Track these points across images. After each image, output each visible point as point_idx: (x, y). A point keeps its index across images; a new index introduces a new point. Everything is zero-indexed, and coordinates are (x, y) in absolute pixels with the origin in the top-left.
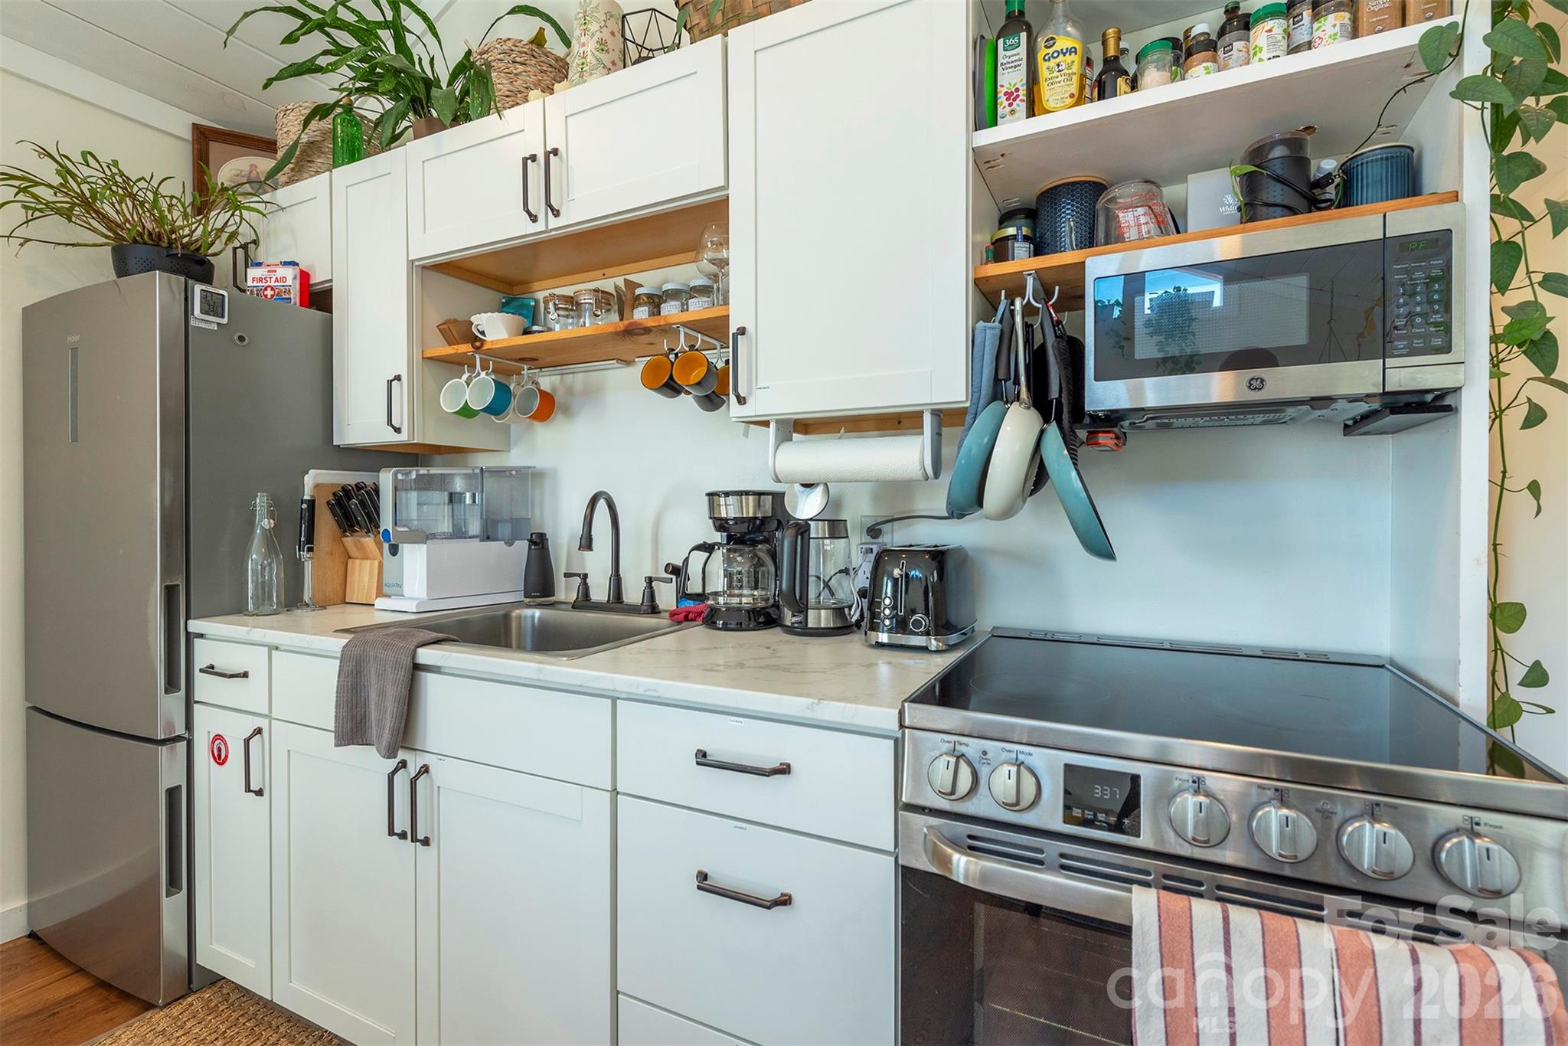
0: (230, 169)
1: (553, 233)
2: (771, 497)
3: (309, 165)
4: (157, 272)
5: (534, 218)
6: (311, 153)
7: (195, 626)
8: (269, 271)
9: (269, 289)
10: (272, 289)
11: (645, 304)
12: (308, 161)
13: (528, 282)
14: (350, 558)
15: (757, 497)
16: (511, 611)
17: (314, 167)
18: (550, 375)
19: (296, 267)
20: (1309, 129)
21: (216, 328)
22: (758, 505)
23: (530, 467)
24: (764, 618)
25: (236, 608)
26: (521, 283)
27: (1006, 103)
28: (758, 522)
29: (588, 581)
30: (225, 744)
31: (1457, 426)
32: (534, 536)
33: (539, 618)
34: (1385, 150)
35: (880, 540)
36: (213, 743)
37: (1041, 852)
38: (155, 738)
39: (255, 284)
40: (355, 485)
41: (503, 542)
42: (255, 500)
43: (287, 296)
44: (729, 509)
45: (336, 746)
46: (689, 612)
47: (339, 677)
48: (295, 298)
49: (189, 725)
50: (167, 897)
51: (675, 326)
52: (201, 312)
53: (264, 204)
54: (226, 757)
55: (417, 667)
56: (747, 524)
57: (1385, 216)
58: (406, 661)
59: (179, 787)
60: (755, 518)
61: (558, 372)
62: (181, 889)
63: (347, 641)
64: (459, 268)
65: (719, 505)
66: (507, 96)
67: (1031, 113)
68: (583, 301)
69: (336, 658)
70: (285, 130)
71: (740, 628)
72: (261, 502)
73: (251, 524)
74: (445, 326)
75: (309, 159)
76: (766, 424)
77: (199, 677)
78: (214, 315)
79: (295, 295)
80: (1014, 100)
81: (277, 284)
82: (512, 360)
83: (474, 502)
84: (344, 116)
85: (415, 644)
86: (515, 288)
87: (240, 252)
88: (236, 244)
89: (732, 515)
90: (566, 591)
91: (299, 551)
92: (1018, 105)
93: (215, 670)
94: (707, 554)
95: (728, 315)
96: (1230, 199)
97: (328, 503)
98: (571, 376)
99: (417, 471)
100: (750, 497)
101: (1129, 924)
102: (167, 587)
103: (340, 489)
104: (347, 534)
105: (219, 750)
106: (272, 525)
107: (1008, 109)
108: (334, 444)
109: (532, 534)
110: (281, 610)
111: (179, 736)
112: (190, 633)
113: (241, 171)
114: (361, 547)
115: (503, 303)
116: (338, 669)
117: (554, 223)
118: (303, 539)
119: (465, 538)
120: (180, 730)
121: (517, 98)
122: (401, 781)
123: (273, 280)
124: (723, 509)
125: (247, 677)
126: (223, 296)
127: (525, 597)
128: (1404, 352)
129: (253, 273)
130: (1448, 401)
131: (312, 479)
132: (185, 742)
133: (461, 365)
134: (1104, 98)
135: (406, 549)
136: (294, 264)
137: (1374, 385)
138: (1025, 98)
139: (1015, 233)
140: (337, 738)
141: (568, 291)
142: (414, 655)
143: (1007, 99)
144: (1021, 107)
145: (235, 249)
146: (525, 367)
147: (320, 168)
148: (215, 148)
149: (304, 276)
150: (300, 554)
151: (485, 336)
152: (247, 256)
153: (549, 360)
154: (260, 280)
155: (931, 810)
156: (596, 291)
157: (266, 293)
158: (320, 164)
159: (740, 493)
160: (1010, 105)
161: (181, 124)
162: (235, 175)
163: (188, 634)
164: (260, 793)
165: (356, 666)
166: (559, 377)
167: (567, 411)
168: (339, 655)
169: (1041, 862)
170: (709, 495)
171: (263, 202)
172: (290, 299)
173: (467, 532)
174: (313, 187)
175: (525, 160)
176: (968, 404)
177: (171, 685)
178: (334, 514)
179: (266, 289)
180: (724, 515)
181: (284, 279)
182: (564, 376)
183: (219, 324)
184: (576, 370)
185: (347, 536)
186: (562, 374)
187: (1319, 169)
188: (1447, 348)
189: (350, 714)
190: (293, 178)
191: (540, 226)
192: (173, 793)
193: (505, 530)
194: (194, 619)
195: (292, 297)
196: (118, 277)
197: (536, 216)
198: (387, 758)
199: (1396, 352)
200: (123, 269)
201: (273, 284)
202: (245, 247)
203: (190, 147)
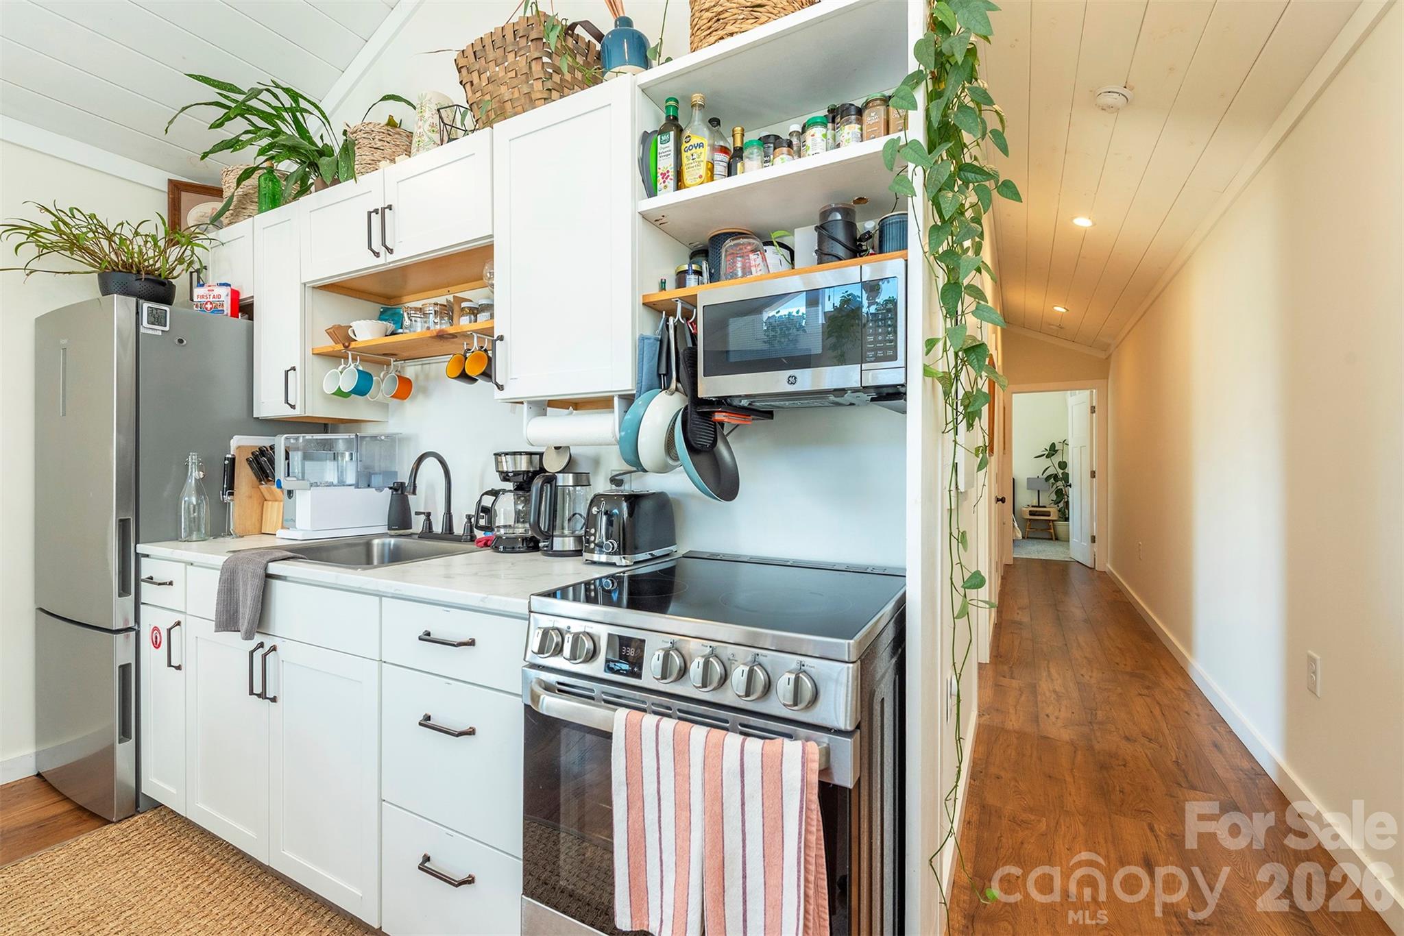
0: (197, 212)
1: (391, 265)
2: (538, 456)
3: (245, 211)
4: (115, 295)
5: (377, 255)
6: (245, 202)
7: (142, 548)
8: (209, 291)
9: (209, 303)
10: (211, 303)
11: (467, 314)
12: (243, 208)
13: (400, 297)
14: (266, 500)
15: (528, 456)
16: (371, 540)
17: (247, 212)
18: (415, 365)
19: (229, 287)
20: (860, 200)
21: (160, 334)
22: (531, 462)
23: (398, 434)
24: (532, 545)
25: (173, 536)
26: (394, 297)
27: (662, 181)
28: (530, 474)
29: (431, 517)
30: (160, 633)
32: (395, 484)
33: (394, 545)
34: (899, 216)
35: (622, 488)
36: (153, 633)
37: (592, 691)
38: (111, 628)
39: (199, 300)
40: (270, 447)
41: (374, 489)
42: (188, 457)
43: (221, 309)
44: (508, 465)
45: (216, 631)
46: (488, 541)
47: (219, 583)
48: (227, 310)
49: (137, 620)
50: (119, 743)
51: (469, 333)
52: (148, 323)
53: (209, 241)
54: (160, 642)
55: (269, 576)
56: (522, 476)
57: (861, 267)
58: (261, 572)
59: (130, 664)
60: (528, 472)
61: (420, 363)
62: (131, 738)
63: (227, 558)
64: (343, 287)
65: (502, 462)
66: (369, 164)
67: (678, 188)
68: (428, 312)
69: (218, 569)
70: (227, 185)
71: (513, 550)
72: (193, 458)
73: (185, 476)
74: (331, 330)
75: (243, 207)
76: (522, 403)
77: (144, 585)
78: (158, 325)
79: (227, 308)
80: (666, 179)
81: (214, 300)
82: (378, 355)
83: (351, 459)
84: (267, 175)
85: (267, 560)
86: (392, 300)
87: (195, 275)
88: (191, 269)
89: (511, 470)
90: (418, 524)
91: (223, 495)
92: (669, 182)
93: (154, 580)
94: (494, 498)
95: (493, 327)
97: (247, 460)
98: (428, 366)
99: (303, 436)
100: (523, 456)
101: (610, 731)
102: (121, 521)
103: (258, 450)
104: (263, 482)
105: (156, 638)
106: (202, 477)
107: (663, 185)
108: (254, 416)
109: (394, 483)
110: (207, 538)
111: (130, 628)
112: (138, 554)
113: (205, 213)
114: (271, 492)
115: (381, 312)
116: (219, 577)
117: (390, 258)
118: (225, 486)
119: (344, 485)
120: (132, 624)
121: (373, 165)
122: (258, 656)
123: (211, 297)
124: (504, 464)
125: (172, 585)
126: (166, 311)
127: (389, 530)
128: (873, 359)
129: (198, 292)
130: (900, 392)
131: (237, 442)
132: (134, 632)
133: (339, 358)
134: (731, 176)
135: (298, 495)
136: (228, 285)
137: (856, 382)
138: (672, 178)
139: (687, 269)
140: (216, 625)
141: (418, 304)
142: (266, 569)
143: (663, 178)
144: (671, 183)
145: (191, 273)
146: (392, 359)
147: (251, 213)
148: (185, 197)
149: (235, 294)
150: (223, 498)
151: (358, 338)
152: (199, 278)
153: (406, 354)
154: (203, 297)
155: (544, 667)
156: (436, 304)
157: (206, 306)
158: (251, 211)
159: (514, 453)
160: (664, 182)
161: (159, 180)
162: (200, 216)
163: (137, 554)
164: (179, 668)
165: (231, 575)
166: (420, 366)
167: (425, 391)
168: (221, 568)
169: (592, 698)
170: (495, 454)
171: (209, 239)
172: (223, 310)
173: (345, 482)
174: (242, 227)
175: (370, 213)
176: (635, 392)
177: (124, 590)
178: (252, 468)
179: (206, 304)
180: (505, 469)
181: (219, 296)
182: (424, 366)
183: (162, 331)
184: (424, 362)
185: (263, 484)
186: (422, 364)
187: (865, 228)
188: (895, 358)
189: (225, 609)
190: (232, 221)
191: (381, 260)
192: (124, 669)
193: (376, 480)
194: (142, 543)
195: (225, 309)
196: (103, 295)
197: (392, 250)
198: (246, 639)
199: (868, 359)
200: (106, 291)
201: (211, 300)
202: (198, 271)
203: (167, 195)
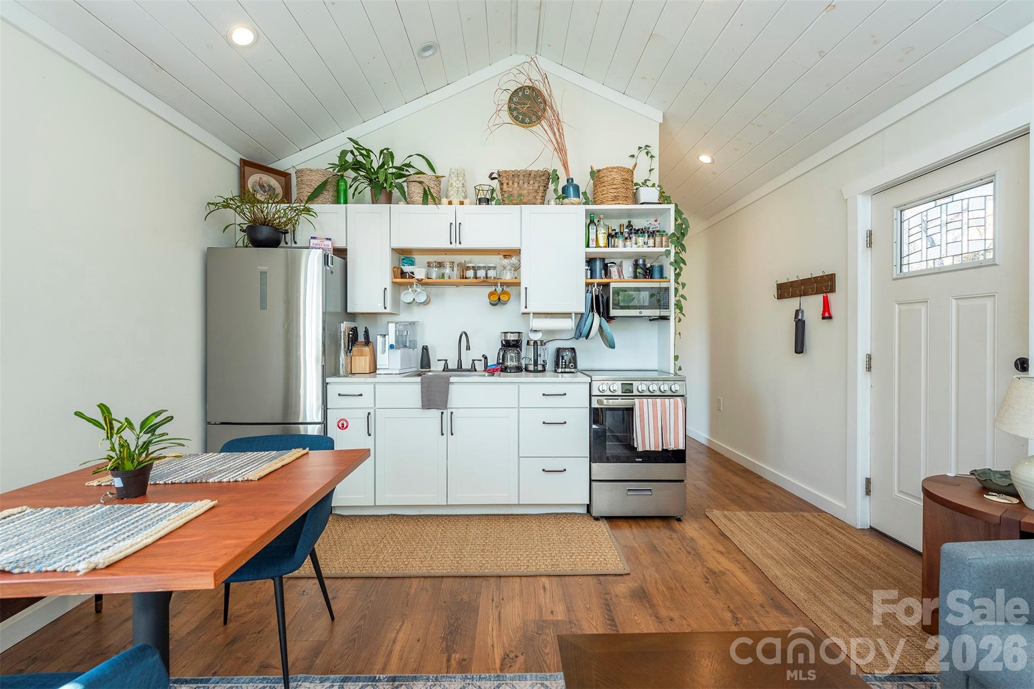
0: (253, 179)
2: (520, 334)
5: (451, 243)
8: (321, 242)
14: (353, 356)
15: (517, 334)
19: (331, 240)
22: (516, 337)
27: (592, 243)
28: (513, 341)
29: (447, 362)
30: (346, 421)
31: (670, 322)
32: (424, 347)
34: (659, 268)
36: (339, 422)
39: (314, 246)
49: (325, 418)
54: (347, 426)
55: (450, 383)
57: (659, 282)
67: (596, 246)
76: (529, 314)
81: (324, 247)
83: (407, 334)
92: (594, 244)
95: (520, 283)
96: (630, 268)
100: (515, 334)
105: (343, 424)
108: (348, 311)
112: (327, 383)
113: (256, 180)
115: (403, 259)
117: (459, 246)
120: (322, 420)
123: (323, 245)
125: (361, 396)
127: (421, 369)
128: (661, 309)
129: (313, 241)
130: (668, 318)
132: (323, 424)
133: (406, 285)
137: (658, 314)
138: (595, 241)
142: (449, 380)
143: (592, 241)
148: (247, 169)
151: (414, 275)
154: (316, 244)
155: (598, 395)
162: (254, 182)
164: (370, 435)
165: (428, 385)
176: (586, 313)
181: (328, 245)
188: (668, 309)
189: (427, 399)
199: (659, 309)
203: (239, 169)
